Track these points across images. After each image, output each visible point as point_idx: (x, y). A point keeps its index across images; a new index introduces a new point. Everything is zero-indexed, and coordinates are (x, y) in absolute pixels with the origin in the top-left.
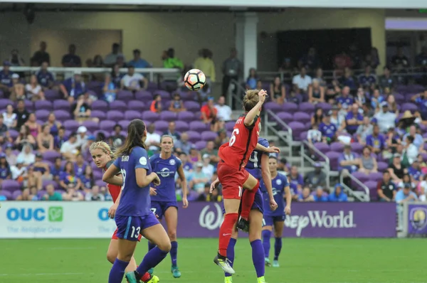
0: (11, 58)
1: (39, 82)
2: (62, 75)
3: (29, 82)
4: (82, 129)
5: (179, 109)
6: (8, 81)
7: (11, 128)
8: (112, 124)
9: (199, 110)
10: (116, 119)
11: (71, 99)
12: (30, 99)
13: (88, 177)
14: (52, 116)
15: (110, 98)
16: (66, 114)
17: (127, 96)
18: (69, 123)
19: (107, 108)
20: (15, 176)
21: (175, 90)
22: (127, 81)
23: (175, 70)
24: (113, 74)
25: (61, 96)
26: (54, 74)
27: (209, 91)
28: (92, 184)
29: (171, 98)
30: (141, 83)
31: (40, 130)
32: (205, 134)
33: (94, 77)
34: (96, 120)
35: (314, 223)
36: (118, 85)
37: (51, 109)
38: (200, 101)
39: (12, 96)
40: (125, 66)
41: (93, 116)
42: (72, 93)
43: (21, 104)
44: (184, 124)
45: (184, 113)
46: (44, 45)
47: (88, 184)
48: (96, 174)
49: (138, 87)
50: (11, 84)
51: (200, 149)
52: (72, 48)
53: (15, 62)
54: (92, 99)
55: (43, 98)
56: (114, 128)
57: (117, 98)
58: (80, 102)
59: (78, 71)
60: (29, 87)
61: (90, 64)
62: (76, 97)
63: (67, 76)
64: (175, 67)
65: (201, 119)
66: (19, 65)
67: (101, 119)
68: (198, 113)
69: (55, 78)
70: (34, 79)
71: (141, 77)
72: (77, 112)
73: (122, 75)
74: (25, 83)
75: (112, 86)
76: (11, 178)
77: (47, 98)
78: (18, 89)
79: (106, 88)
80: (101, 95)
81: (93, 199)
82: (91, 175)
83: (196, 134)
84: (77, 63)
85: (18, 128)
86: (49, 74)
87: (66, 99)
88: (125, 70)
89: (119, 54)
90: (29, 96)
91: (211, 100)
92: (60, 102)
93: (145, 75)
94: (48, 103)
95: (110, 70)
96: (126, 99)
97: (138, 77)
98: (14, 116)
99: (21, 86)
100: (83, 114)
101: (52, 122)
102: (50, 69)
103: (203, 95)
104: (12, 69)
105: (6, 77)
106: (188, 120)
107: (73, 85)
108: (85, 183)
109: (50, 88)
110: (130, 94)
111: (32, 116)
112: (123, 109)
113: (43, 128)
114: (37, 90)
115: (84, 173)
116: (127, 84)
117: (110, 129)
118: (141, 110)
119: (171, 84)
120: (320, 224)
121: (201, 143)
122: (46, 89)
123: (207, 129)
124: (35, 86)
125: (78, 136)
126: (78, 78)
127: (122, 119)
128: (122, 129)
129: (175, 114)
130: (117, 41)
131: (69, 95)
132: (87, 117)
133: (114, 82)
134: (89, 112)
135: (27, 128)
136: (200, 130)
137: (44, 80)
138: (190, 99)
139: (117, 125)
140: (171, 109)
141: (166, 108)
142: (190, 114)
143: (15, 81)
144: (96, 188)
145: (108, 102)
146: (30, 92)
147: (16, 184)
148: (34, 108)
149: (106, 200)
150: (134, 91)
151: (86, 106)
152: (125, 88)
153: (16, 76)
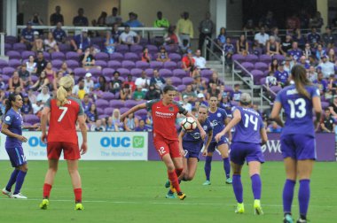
0: (33, 19)
1: (55, 37)
2: (73, 32)
3: (47, 38)
4: (89, 75)
5: (164, 60)
6: (30, 37)
7: (32, 74)
8: (113, 71)
9: (180, 60)
10: (115, 67)
11: (80, 51)
12: (48, 51)
13: (93, 113)
14: (65, 65)
15: (111, 51)
16: (76, 63)
17: (124, 49)
18: (78, 70)
19: (108, 59)
20: (35, 112)
21: (162, 44)
22: (124, 37)
23: (162, 29)
24: (113, 32)
25: (72, 49)
26: (66, 32)
27: (188, 45)
28: (96, 119)
29: (159, 51)
30: (135, 39)
31: (55, 75)
32: (185, 79)
33: (98, 34)
34: (99, 68)
35: (270, 149)
36: (116, 40)
37: (64, 59)
38: (182, 53)
39: (33, 49)
40: (122, 25)
41: (97, 65)
42: (81, 47)
43: (40, 55)
44: (169, 71)
45: (169, 62)
46: (58, 9)
47: (93, 118)
48: (99, 110)
49: (133, 42)
50: (33, 39)
51: (181, 91)
52: (81, 11)
53: (36, 22)
54: (96, 51)
55: (58, 50)
56: (114, 74)
57: (115, 50)
58: (87, 54)
59: (85, 29)
60: (47, 42)
61: (94, 24)
62: (84, 50)
63: (77, 33)
64: (162, 26)
65: (182, 68)
66: (39, 25)
67: (103, 67)
68: (179, 63)
69: (67, 35)
70: (51, 35)
71: (135, 34)
72: (84, 61)
73: (120, 33)
74: (43, 39)
75: (112, 41)
76: (32, 113)
77: (61, 51)
78: (38, 43)
79: (107, 43)
80: (103, 48)
81: (96, 130)
82: (95, 111)
83: (178, 80)
84: (85, 23)
85: (38, 73)
86: (63, 32)
87: (76, 51)
88: (123, 28)
89: (118, 16)
90: (47, 48)
91: (190, 53)
92: (71, 54)
93: (138, 32)
94: (62, 54)
95: (111, 28)
96: (123, 52)
97: (132, 34)
98: (35, 64)
99: (40, 40)
100: (90, 63)
101: (65, 69)
102: (63, 28)
103: (184, 48)
104: (33, 27)
105: (29, 34)
106: (172, 68)
107: (82, 41)
108: (90, 117)
109: (64, 43)
110: (126, 47)
111: (49, 65)
112: (121, 60)
113: (57, 73)
114: (53, 44)
115: (90, 109)
116: (124, 40)
117: (110, 75)
118: (135, 60)
119: (158, 40)
120: (275, 150)
121: (183, 86)
122: (60, 43)
123: (187, 75)
124: (51, 41)
125: (85, 81)
126: (86, 35)
127: (120, 67)
128: (119, 75)
129: (161, 64)
130: (116, 6)
131: (78, 48)
132: (92, 65)
133: (113, 37)
134: (94, 62)
135: (46, 73)
136: (181, 76)
137: (58, 36)
138: (174, 51)
139: (116, 72)
140: (159, 59)
141: (154, 59)
142: (174, 64)
143: (36, 37)
144: (98, 121)
145: (109, 54)
146: (47, 46)
147: (36, 117)
148: (50, 58)
149: (106, 131)
150: (129, 45)
151: (91, 57)
152: (122, 43)
153: (36, 33)
